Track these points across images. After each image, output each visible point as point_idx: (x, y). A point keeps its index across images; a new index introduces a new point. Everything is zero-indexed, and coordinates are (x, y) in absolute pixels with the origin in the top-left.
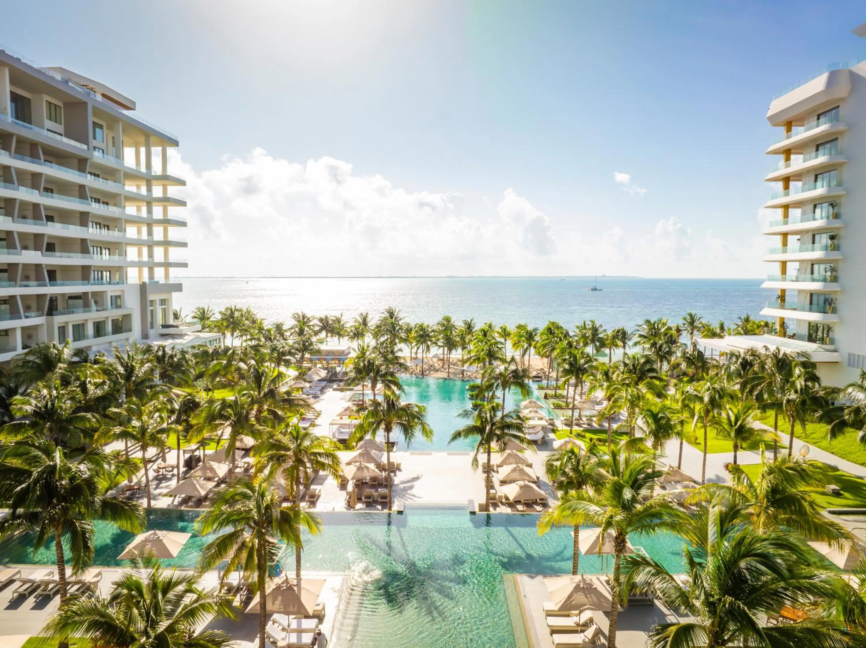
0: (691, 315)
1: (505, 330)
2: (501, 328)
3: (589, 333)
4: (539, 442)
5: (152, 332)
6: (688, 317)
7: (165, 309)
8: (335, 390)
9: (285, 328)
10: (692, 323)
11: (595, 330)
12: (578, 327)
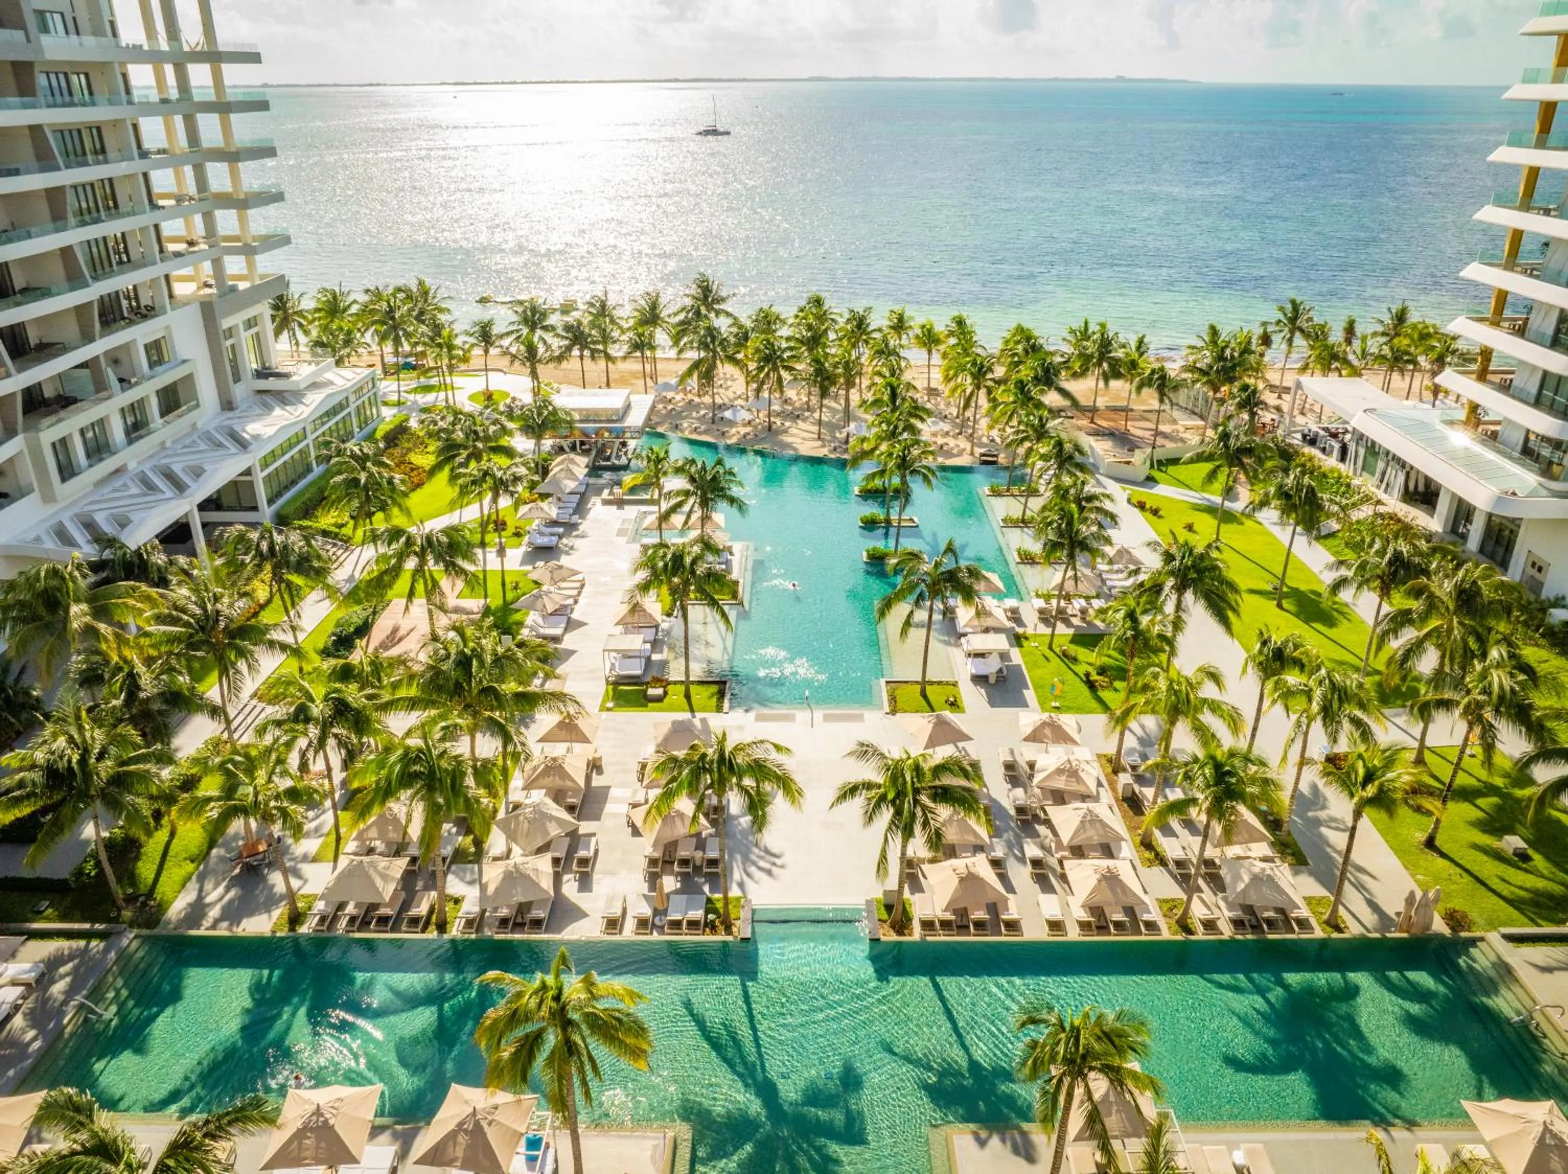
0: (1293, 302)
1: (929, 331)
2: (923, 327)
3: (1091, 348)
4: (992, 680)
5: (239, 391)
6: (1289, 307)
7: (257, 334)
8: (606, 502)
9: (496, 330)
10: (1293, 320)
11: (1105, 344)
12: (1072, 332)
